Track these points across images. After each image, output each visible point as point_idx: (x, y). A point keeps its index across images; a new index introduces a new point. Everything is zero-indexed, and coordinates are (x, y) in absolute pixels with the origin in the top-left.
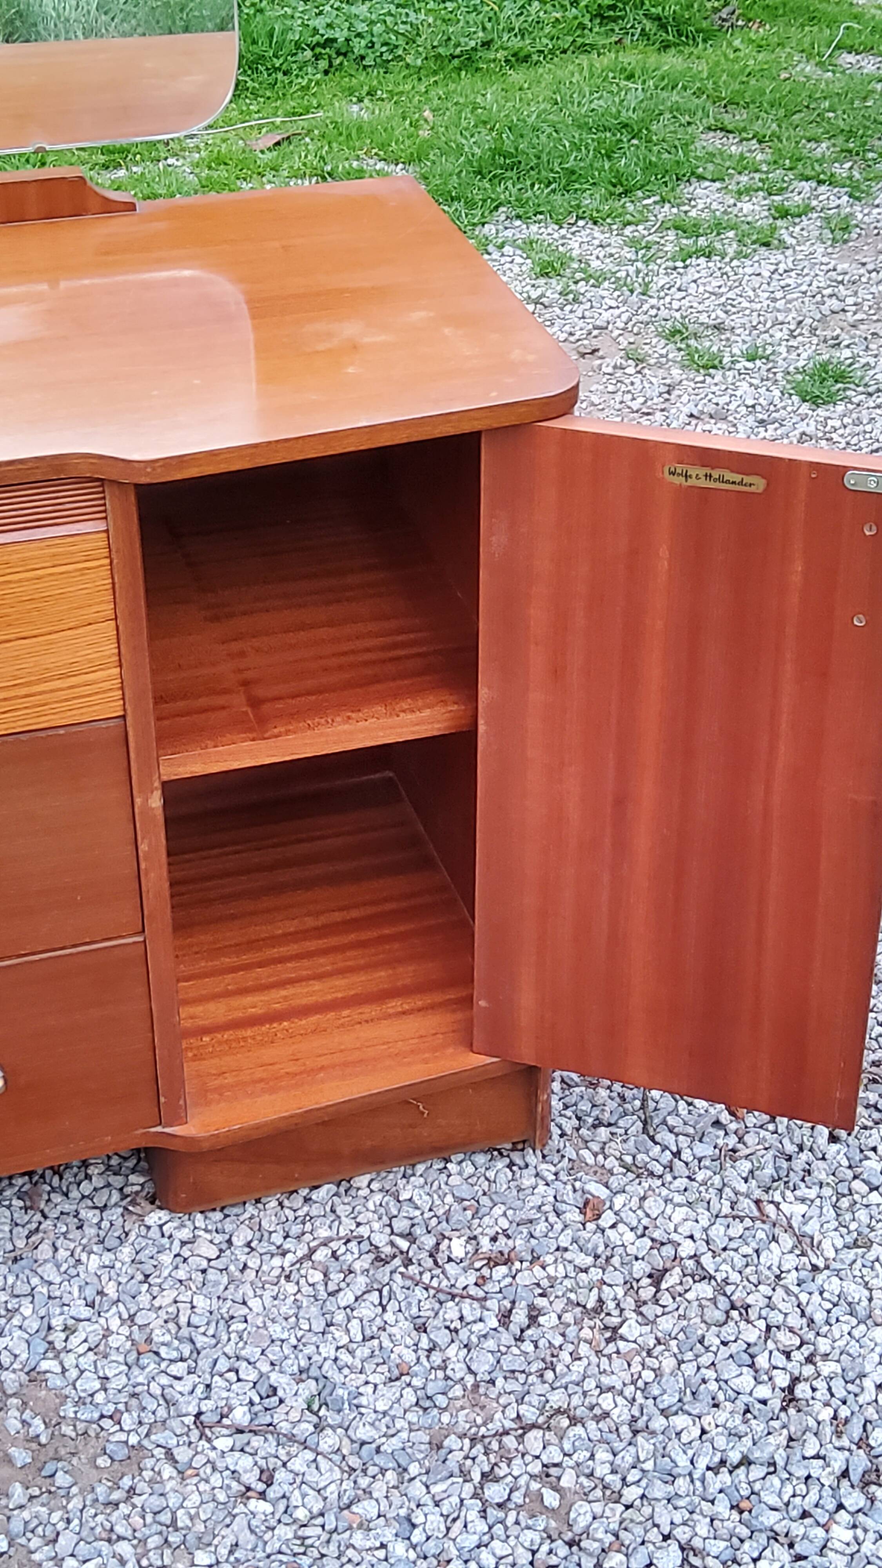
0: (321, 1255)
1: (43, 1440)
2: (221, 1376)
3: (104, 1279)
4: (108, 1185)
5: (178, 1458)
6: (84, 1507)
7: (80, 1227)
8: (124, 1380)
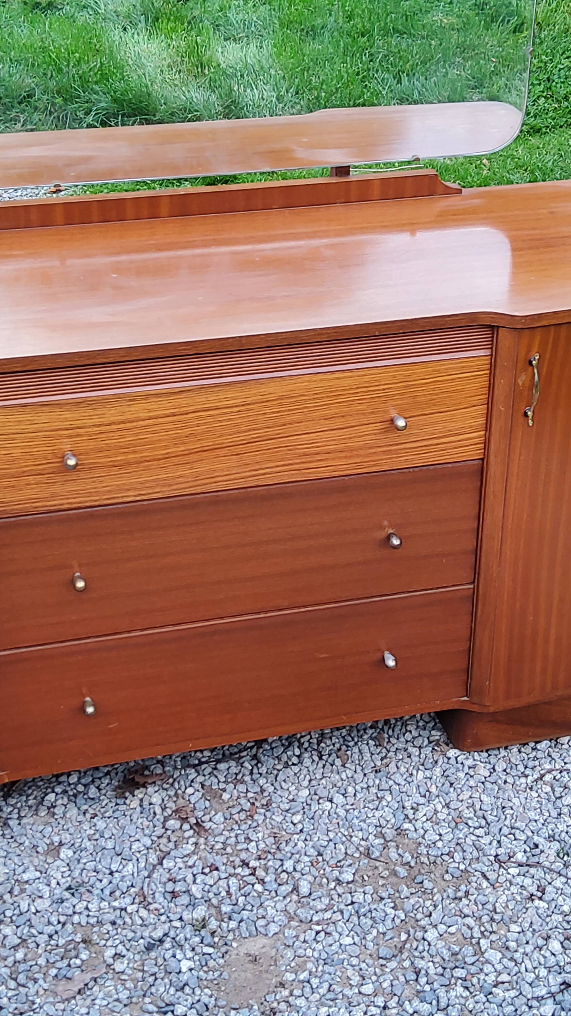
0: (548, 777)
1: (413, 864)
2: (506, 836)
3: (429, 784)
4: (420, 735)
5: (490, 877)
6: (443, 899)
7: (409, 757)
8: (451, 836)
